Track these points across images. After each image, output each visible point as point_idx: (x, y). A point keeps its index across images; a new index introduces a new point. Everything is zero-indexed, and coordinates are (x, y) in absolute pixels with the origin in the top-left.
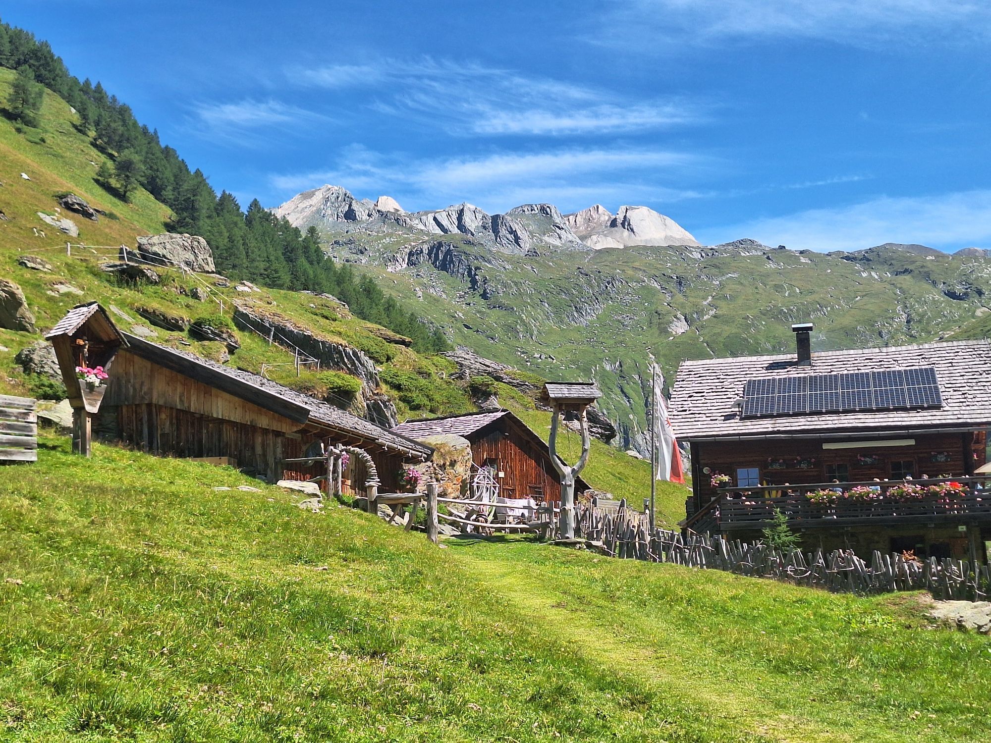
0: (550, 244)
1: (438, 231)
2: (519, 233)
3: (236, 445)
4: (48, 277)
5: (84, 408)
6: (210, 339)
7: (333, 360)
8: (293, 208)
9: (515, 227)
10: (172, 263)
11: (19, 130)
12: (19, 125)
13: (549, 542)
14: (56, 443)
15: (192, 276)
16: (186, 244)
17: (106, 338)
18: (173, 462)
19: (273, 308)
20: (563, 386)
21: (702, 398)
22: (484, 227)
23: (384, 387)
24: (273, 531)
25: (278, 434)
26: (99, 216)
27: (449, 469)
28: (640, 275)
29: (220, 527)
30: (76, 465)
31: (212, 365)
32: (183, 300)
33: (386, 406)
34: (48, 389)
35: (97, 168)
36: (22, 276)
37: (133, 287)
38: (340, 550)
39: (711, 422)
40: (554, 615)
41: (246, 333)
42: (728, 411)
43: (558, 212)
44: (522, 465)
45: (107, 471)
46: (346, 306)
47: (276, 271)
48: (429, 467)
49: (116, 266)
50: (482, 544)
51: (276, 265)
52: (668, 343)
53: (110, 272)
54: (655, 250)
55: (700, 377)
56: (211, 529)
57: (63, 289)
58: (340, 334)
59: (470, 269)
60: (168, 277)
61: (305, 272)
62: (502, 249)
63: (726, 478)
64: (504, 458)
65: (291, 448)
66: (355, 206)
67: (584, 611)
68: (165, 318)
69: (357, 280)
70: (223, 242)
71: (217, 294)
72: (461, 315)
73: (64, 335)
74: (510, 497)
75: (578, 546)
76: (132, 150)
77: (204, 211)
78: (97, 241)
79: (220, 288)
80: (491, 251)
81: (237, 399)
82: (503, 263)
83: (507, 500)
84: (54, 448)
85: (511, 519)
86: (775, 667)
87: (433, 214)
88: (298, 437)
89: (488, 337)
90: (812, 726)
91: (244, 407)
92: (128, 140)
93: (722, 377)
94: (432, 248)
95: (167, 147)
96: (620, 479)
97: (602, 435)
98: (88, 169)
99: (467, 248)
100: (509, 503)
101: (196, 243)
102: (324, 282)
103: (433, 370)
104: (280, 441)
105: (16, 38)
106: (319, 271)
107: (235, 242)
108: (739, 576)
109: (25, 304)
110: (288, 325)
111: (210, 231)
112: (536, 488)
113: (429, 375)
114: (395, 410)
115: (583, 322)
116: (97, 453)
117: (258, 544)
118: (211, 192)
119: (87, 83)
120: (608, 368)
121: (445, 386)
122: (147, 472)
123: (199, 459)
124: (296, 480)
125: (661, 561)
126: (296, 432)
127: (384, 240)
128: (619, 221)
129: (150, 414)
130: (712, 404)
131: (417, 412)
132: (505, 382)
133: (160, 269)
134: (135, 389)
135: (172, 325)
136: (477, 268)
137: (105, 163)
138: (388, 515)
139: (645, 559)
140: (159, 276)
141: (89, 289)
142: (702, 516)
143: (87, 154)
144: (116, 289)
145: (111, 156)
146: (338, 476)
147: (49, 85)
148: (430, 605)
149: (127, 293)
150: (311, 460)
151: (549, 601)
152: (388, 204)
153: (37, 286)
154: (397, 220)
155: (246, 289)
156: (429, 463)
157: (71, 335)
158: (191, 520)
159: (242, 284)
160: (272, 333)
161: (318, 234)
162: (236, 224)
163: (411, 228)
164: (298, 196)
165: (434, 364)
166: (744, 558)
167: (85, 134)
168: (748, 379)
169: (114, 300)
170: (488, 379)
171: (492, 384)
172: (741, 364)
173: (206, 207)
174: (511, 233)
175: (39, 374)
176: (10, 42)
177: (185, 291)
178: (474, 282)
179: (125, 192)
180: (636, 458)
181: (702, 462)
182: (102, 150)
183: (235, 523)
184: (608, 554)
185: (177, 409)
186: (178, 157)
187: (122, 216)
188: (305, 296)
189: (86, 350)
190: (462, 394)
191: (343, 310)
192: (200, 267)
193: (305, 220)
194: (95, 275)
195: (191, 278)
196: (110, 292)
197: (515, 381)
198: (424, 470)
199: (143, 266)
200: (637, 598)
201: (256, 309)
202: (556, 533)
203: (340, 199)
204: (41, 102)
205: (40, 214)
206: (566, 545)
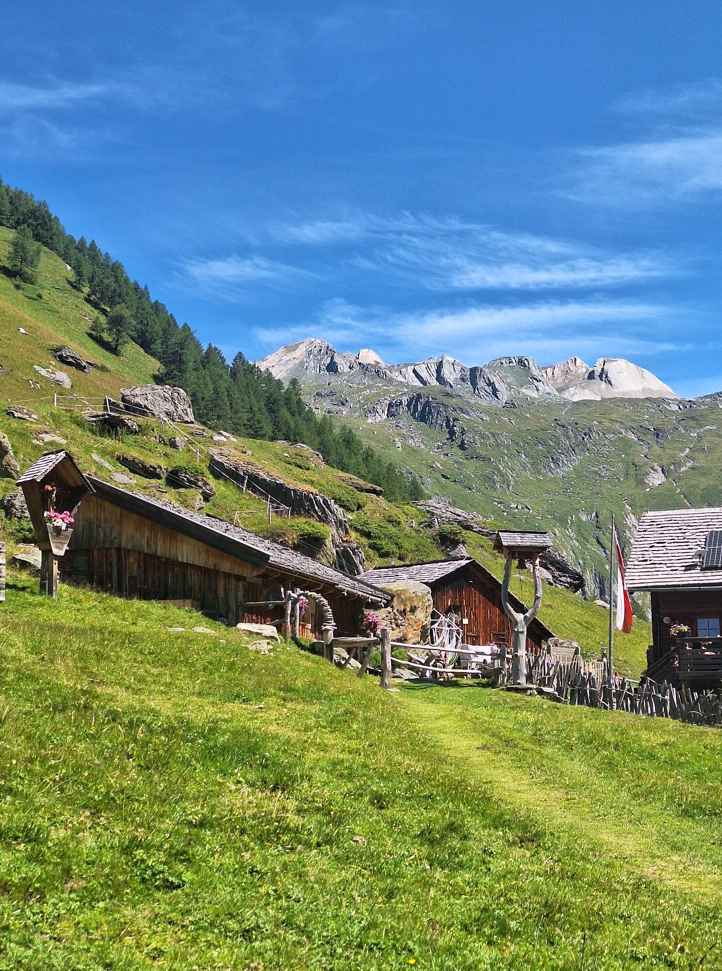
0: (527, 396)
1: (418, 383)
2: (497, 386)
3: (200, 588)
4: (34, 426)
5: (51, 550)
6: (186, 487)
7: (303, 507)
8: (277, 361)
9: (493, 379)
10: (153, 414)
11: (17, 287)
12: (18, 282)
13: (501, 688)
14: (27, 584)
15: (172, 428)
16: (166, 395)
17: (73, 485)
18: (138, 604)
19: (247, 457)
20: (516, 535)
21: (663, 548)
22: (463, 380)
23: (353, 535)
24: (218, 670)
25: (239, 578)
26: (91, 368)
27: (409, 615)
28: (617, 426)
29: (166, 665)
30: (42, 605)
31: (179, 512)
32: (161, 448)
33: (355, 553)
34: (28, 533)
35: (90, 323)
36: (10, 425)
37: (114, 436)
38: (280, 690)
39: (671, 572)
40: (477, 757)
41: (220, 481)
42: (689, 562)
43: (536, 365)
44: (486, 612)
45: (71, 612)
46: (320, 456)
47: (259, 422)
48: (389, 613)
49: (99, 416)
50: (434, 688)
51: (258, 416)
52: (644, 494)
53: (93, 421)
54: (633, 402)
55: (662, 527)
56: (158, 667)
57: (48, 438)
58: (312, 482)
59: (448, 421)
60: (147, 427)
61: (287, 423)
62: (480, 401)
63: (685, 628)
64: (468, 605)
65: (252, 591)
66: (337, 359)
67: (507, 753)
68: (144, 466)
69: (337, 431)
70: (209, 393)
71: (194, 443)
72: (439, 465)
73: (33, 481)
74: (473, 644)
75: (529, 692)
76: (124, 305)
77: (191, 364)
78: (89, 393)
79: (197, 437)
80: (468, 403)
81: (201, 544)
82: (480, 415)
83: (470, 646)
84: (23, 589)
85: (474, 665)
86: (683, 810)
87: (413, 367)
88: (259, 581)
89: (465, 487)
90: (701, 868)
91: (207, 552)
92: (120, 296)
93: (684, 527)
94: (411, 400)
95: (156, 302)
96: (586, 627)
97: (571, 584)
98: (82, 323)
99: (446, 400)
100: (473, 649)
101: (176, 394)
102: (305, 433)
103: (403, 518)
104: (241, 585)
105: (15, 199)
106: (300, 421)
107: (220, 393)
108: (687, 725)
109: (11, 452)
110: (261, 473)
111: (196, 383)
112: (500, 635)
113: (399, 523)
114: (364, 557)
115: (560, 473)
116: (65, 594)
117: (202, 682)
118: (198, 346)
119: (82, 241)
120: (584, 518)
121: (414, 534)
122: (111, 613)
123: (162, 601)
124: (257, 623)
125: (612, 708)
126: (257, 576)
127: (365, 392)
128: (597, 373)
129: (119, 557)
130: (673, 555)
131: (386, 560)
132: (475, 531)
133: (140, 419)
134: (105, 534)
135: (149, 473)
136: (455, 420)
137: (97, 318)
138: (344, 659)
139: (596, 706)
140: (139, 426)
141: (72, 439)
142: (662, 666)
143: (81, 309)
144: (99, 438)
145: (104, 312)
146: (296, 619)
147: (46, 244)
148: (353, 744)
149: (109, 442)
150: (271, 603)
151: (475, 743)
152: (369, 356)
153: (23, 435)
154: (377, 372)
155: (222, 438)
156: (389, 609)
157: (39, 481)
158: (139, 658)
159: (219, 433)
160: (246, 481)
161: (300, 386)
162: (221, 376)
163: (391, 380)
164: (282, 349)
165: (404, 513)
166: (695, 707)
167: (79, 290)
168: (710, 530)
169: (97, 449)
170: (456, 528)
171: (460, 533)
172: (704, 515)
173: (193, 360)
174: (489, 385)
175: (20, 518)
176: (10, 203)
177: (163, 440)
178: (452, 433)
179: (117, 346)
180: (604, 607)
181: (662, 611)
182: (95, 305)
183: (181, 662)
184: (559, 701)
185: (145, 554)
186: (166, 313)
187: (113, 368)
188: (280, 445)
189: (54, 495)
190: (431, 542)
191: (316, 460)
192: (180, 417)
193: (288, 372)
194: (78, 425)
195: (169, 427)
196: (92, 441)
197: (485, 530)
198: (384, 615)
199: (124, 417)
200: (565, 742)
201: (231, 458)
202: (509, 679)
203: (322, 352)
204: (39, 260)
205: (35, 366)
206: (517, 690)
